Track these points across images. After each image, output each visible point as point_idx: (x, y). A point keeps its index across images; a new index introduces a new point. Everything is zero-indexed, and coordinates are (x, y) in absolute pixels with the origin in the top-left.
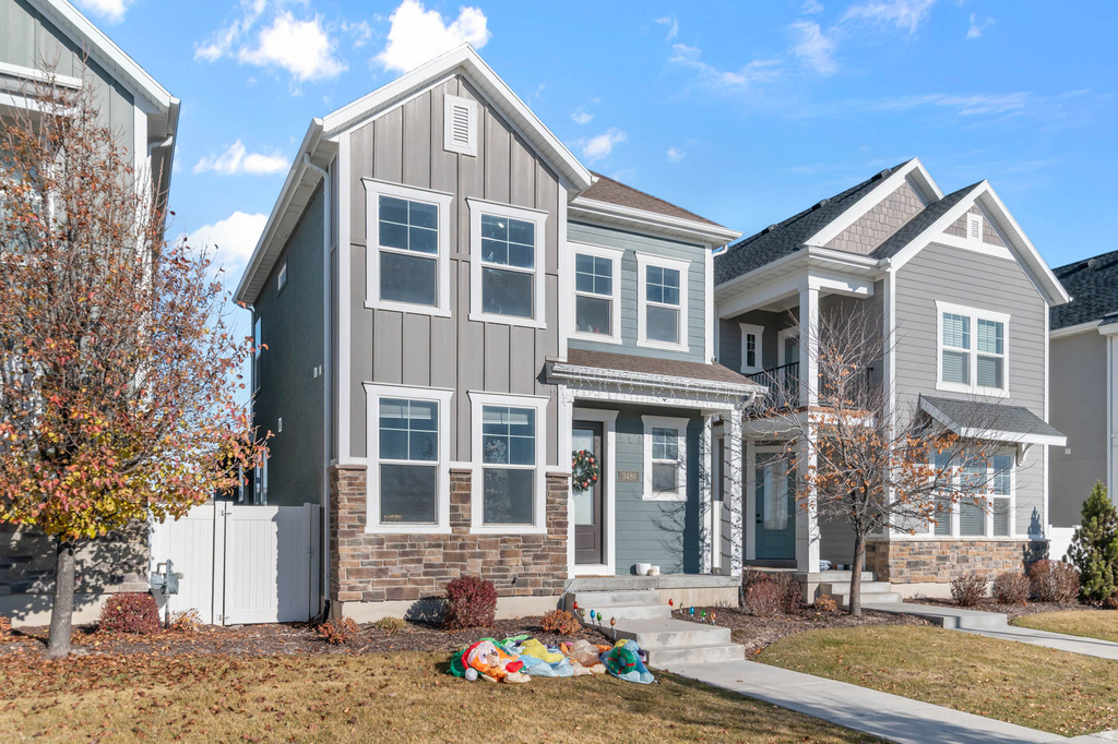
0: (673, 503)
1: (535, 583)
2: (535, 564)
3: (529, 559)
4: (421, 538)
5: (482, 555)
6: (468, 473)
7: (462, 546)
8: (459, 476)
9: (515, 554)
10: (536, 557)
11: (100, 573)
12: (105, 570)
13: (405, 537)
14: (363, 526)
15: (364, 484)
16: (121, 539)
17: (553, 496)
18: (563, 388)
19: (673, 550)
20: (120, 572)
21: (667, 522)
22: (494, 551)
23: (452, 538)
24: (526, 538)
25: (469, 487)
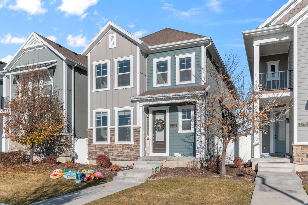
0: (189, 133)
1: (130, 157)
2: (131, 152)
3: (129, 151)
4: (104, 145)
5: (117, 150)
6: (114, 128)
7: (113, 147)
8: (112, 129)
9: (125, 149)
10: (131, 150)
11: (58, 152)
12: (59, 152)
13: (100, 145)
14: (92, 143)
15: (92, 133)
16: (62, 146)
17: (135, 133)
18: (138, 103)
19: (189, 149)
20: (61, 152)
21: (187, 139)
22: (120, 149)
23: (111, 145)
24: (128, 145)
25: (114, 132)
